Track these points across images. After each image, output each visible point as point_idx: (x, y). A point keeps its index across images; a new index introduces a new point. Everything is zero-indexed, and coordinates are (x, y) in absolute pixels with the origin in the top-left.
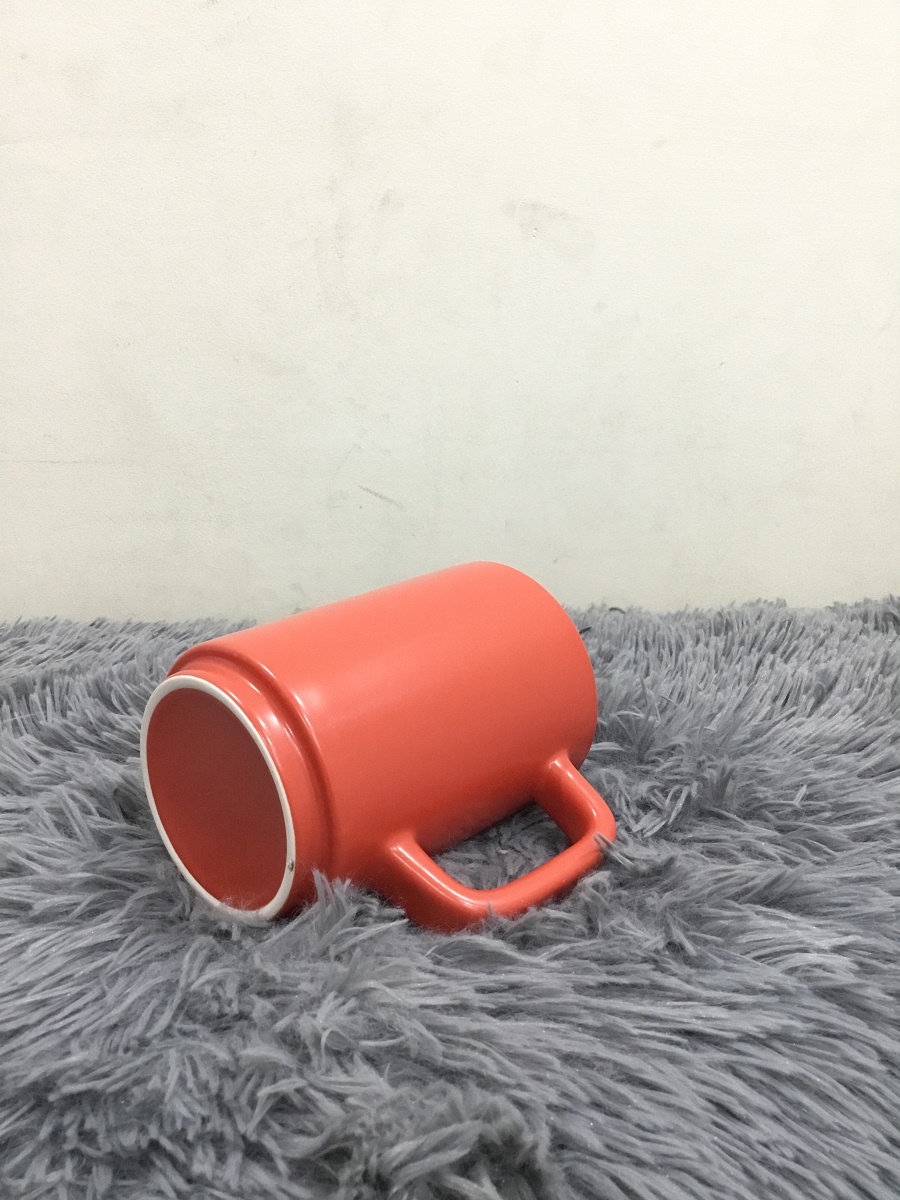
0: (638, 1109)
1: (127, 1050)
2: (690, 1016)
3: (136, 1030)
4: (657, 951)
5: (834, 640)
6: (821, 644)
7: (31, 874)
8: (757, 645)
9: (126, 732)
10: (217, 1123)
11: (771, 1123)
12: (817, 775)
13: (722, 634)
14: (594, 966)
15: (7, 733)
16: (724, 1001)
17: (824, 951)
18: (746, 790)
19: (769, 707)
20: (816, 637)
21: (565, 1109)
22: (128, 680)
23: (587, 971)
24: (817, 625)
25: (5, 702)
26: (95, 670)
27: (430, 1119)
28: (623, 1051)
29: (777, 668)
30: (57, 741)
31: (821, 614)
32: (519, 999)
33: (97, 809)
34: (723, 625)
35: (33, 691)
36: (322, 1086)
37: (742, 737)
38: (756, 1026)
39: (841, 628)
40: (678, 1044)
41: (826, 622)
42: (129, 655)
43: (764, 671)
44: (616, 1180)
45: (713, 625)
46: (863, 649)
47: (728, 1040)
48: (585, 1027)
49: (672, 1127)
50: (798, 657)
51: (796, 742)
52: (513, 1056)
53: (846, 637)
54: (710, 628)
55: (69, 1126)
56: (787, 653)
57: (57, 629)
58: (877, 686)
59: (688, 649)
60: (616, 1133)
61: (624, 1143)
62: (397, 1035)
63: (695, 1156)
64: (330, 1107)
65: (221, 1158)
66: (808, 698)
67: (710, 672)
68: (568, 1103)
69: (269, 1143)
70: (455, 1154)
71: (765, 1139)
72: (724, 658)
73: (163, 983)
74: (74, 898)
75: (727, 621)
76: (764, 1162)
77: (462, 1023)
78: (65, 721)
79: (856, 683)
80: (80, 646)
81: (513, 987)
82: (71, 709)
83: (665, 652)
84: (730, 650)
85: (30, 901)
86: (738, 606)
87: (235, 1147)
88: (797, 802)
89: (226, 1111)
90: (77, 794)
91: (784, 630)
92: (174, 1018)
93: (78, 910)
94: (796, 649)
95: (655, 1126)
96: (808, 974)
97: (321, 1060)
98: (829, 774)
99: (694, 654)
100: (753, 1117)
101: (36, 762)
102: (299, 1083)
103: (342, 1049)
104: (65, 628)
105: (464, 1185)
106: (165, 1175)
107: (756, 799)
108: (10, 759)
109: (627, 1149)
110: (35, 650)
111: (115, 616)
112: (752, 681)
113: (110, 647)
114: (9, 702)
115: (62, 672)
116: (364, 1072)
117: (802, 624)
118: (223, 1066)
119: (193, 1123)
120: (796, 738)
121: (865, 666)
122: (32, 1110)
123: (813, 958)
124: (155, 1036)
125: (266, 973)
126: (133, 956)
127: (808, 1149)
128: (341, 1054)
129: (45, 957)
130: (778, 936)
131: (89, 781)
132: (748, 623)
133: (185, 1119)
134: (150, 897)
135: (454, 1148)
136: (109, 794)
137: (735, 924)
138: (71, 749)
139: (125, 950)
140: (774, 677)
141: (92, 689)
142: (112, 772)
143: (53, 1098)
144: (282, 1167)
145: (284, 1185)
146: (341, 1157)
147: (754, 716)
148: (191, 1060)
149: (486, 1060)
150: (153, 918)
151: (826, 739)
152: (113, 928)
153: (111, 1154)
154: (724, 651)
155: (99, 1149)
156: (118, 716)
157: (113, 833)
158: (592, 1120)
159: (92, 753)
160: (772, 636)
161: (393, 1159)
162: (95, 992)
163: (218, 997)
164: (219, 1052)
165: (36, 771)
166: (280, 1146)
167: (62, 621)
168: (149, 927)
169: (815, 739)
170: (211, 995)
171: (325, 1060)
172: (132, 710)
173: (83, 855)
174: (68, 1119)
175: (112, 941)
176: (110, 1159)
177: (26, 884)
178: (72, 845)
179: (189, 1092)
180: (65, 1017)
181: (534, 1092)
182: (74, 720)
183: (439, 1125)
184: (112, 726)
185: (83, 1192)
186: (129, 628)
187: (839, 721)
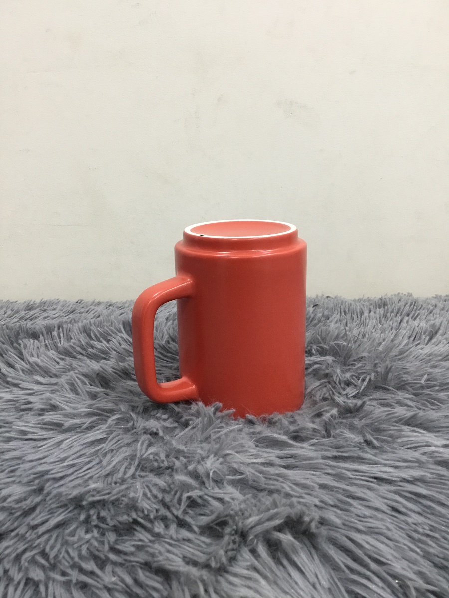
0: (355, 508)
1: (116, 483)
2: (377, 471)
3: (119, 475)
4: (360, 443)
5: (437, 311)
6: (430, 313)
7: (63, 410)
8: (400, 313)
9: (100, 349)
10: (163, 512)
11: (417, 515)
12: (431, 370)
13: (382, 308)
14: (330, 448)
15: (43, 349)
16: (392, 465)
17: (438, 446)
18: (398, 377)
19: (407, 341)
20: (428, 309)
21: (322, 508)
22: (98, 326)
23: (328, 451)
24: (428, 304)
25: (41, 336)
26: (82, 322)
27: (263, 507)
28: (347, 485)
29: (410, 323)
30: (67, 353)
31: (430, 299)
32: (296, 462)
33: (89, 383)
34: (382, 304)
35: (54, 331)
36: (212, 495)
37: (394, 354)
38: (408, 475)
39: (440, 305)
40: (372, 482)
41: (433, 302)
42: (97, 315)
43: (404, 325)
44: (347, 537)
45: (377, 304)
47: (395, 481)
48: (328, 474)
49: (372, 516)
50: (420, 318)
51: (420, 357)
52: (297, 485)
53: (443, 309)
54: (376, 306)
55: (94, 515)
56: (414, 317)
57: (61, 304)
59: (366, 314)
60: (346, 518)
61: (351, 522)
62: (242, 474)
64: (216, 504)
65: (167, 527)
66: (425, 337)
67: (377, 325)
68: (323, 505)
69: (188, 519)
70: (278, 522)
71: (415, 522)
72: (383, 319)
73: (129, 456)
74: (83, 420)
76: (415, 531)
77: (272, 470)
78: (70, 344)
79: (447, 330)
80: (72, 312)
81: (293, 457)
82: (71, 339)
83: (355, 316)
84: (386, 315)
85: (62, 422)
86: (389, 295)
87: (173, 522)
88: (422, 382)
89: (168, 507)
90: (79, 376)
91: (412, 306)
92: (136, 470)
93: (85, 426)
94: (418, 315)
95: (365, 515)
96: (432, 455)
97: (210, 484)
98: (437, 370)
99: (369, 317)
100: (409, 513)
101: (58, 363)
102: (199, 493)
103: (218, 479)
104: (65, 303)
105: (281, 536)
106: (141, 533)
107: (402, 381)
108: (46, 361)
109: (352, 525)
110: (51, 313)
111: (88, 298)
112: (397, 329)
113: (87, 312)
114: (43, 336)
115: (66, 322)
116: (230, 489)
117: (421, 303)
118: (163, 488)
119: (152, 511)
120: (420, 355)
122: (75, 509)
123: (433, 449)
124: (129, 478)
125: (179, 449)
126: (114, 444)
127: (435, 525)
128: (218, 482)
129: (72, 446)
130: (417, 439)
131: (85, 370)
132: (394, 303)
133: (148, 510)
134: (118, 419)
135: (277, 519)
136: (94, 376)
137: (396, 433)
138: (75, 357)
139: (109, 442)
140: (408, 327)
141: (82, 330)
142: (95, 366)
143: (84, 503)
144: (196, 529)
145: (197, 536)
146: (223, 524)
147: (400, 344)
148: (147, 486)
149: (285, 485)
150: (120, 428)
151: (435, 355)
152: (102, 432)
153: (114, 526)
154: (383, 315)
155: (108, 525)
156: (95, 342)
157: (97, 393)
158: (335, 512)
159: (86, 358)
160: (407, 308)
161: (249, 524)
162: (97, 461)
163: (156, 461)
164: (161, 482)
165: (58, 367)
166: (194, 520)
167: (62, 301)
168: (119, 432)
169: (430, 355)
170: (153, 459)
171: (212, 483)
172: (101, 339)
173: (85, 402)
174: (92, 512)
175: (102, 439)
176: (113, 528)
177: (60, 414)
178: (79, 398)
179: (149, 499)
180: (85, 471)
181: (308, 499)
182: (74, 344)
183: (269, 510)
184: (92, 347)
185: (102, 543)
186: (95, 304)
187: (441, 347)
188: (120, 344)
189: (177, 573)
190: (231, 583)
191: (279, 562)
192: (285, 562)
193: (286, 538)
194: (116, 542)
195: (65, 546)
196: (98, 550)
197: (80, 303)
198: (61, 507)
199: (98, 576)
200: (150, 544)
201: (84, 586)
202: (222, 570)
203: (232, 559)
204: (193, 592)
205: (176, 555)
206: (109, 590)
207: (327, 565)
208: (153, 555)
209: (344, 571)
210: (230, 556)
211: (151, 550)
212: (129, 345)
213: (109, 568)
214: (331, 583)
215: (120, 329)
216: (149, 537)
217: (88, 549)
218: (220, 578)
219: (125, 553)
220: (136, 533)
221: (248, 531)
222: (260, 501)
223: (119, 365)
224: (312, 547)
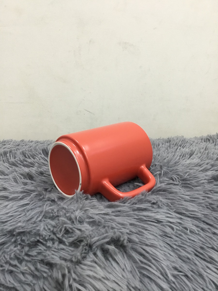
0: (146, 234)
1: (31, 224)
3: (34, 220)
5: (194, 144)
6: (191, 145)
7: (9, 190)
8: (177, 145)
9: (30, 162)
10: (53, 236)
13: (169, 143)
15: (2, 162)
19: (179, 158)
20: (190, 143)
21: (130, 234)
22: (30, 151)
24: (190, 141)
25: (1, 156)
26: (22, 149)
27: (101, 233)
29: (181, 149)
30: (13, 164)
31: (192, 138)
32: (121, 214)
33: (23, 178)
34: (169, 141)
35: (8, 154)
36: (76, 227)
37: (172, 163)
39: (196, 141)
40: (156, 223)
41: (193, 140)
42: (30, 147)
43: (178, 150)
44: (142, 248)
45: (166, 141)
46: (201, 145)
48: (135, 218)
50: (186, 148)
51: (185, 165)
52: (119, 223)
53: (197, 143)
54: (166, 142)
55: (19, 239)
56: (183, 147)
57: (13, 142)
58: (204, 153)
59: (161, 145)
60: (141, 239)
61: (144, 241)
62: (93, 218)
63: (158, 245)
64: (78, 232)
65: (53, 243)
66: (188, 156)
67: (165, 150)
69: (64, 239)
70: (107, 240)
72: (169, 148)
73: (39, 211)
74: (19, 195)
75: (170, 140)
76: (175, 244)
77: (107, 217)
78: (15, 160)
79: (199, 152)
80: (18, 145)
81: (119, 211)
82: (16, 157)
83: (155, 146)
84: (170, 146)
85: (8, 196)
86: (173, 137)
87: (57, 240)
89: (54, 234)
90: (19, 175)
91: (183, 142)
92: (42, 218)
93: (19, 198)
94: (185, 146)
98: (192, 171)
99: (162, 147)
101: (9, 169)
104: (14, 141)
105: (109, 246)
106: (41, 247)
108: (2, 168)
110: (7, 146)
111: (27, 139)
112: (175, 152)
113: (25, 145)
114: (2, 156)
115: (14, 150)
116: (86, 225)
117: (187, 140)
118: (54, 225)
119: (47, 236)
120: (185, 164)
121: (201, 149)
122: (10, 236)
124: (38, 221)
125: (64, 207)
126: (33, 206)
128: (81, 222)
129: (12, 207)
131: (22, 172)
132: (174, 140)
133: (45, 235)
134: (36, 194)
135: (107, 239)
136: (26, 175)
138: (18, 166)
139: (31, 205)
140: (180, 151)
141: (21, 153)
142: (27, 170)
143: (14, 233)
144: (67, 244)
145: (67, 247)
146: (81, 241)
147: (176, 159)
148: (46, 225)
149: (113, 224)
150: (37, 199)
151: (192, 164)
152: (28, 201)
153: (28, 244)
154: (169, 146)
155: (25, 243)
156: (27, 159)
157: (27, 182)
158: (136, 236)
159: (22, 166)
160: (180, 143)
161: (93, 241)
162: (24, 214)
163: (52, 213)
164: (53, 223)
165: (9, 171)
166: (67, 240)
168: (36, 201)
169: (189, 164)
171: (77, 222)
172: (31, 157)
173: (20, 187)
174: (18, 238)
175: (28, 204)
176: (28, 245)
177: (8, 192)
178: (18, 185)
179: (46, 230)
180: (17, 219)
181: (124, 230)
182: (17, 160)
183: (103, 234)
184: (26, 161)
185: (22, 252)
186: (30, 142)
187: (195, 160)
188: (40, 160)
189: (56, 264)
190: (82, 269)
191: (107, 259)
192: (110, 259)
193: (111, 248)
194: (28, 251)
195: (4, 254)
196: (20, 255)
197: (22, 141)
198: (4, 235)
199: (18, 267)
200: (44, 251)
201: (11, 272)
202: (79, 262)
203: (84, 258)
204: (63, 273)
205: (56, 256)
206: (23, 274)
207: (131, 260)
208: (45, 256)
209: (138, 263)
210: (83, 256)
211: (44, 254)
212: (44, 160)
213: (24, 263)
214: (132, 268)
215: (41, 153)
216: (45, 248)
217: (14, 254)
218: (77, 266)
219: (32, 256)
220: (38, 246)
221: (93, 245)
222: (99, 230)
223: (38, 170)
224: (124, 252)
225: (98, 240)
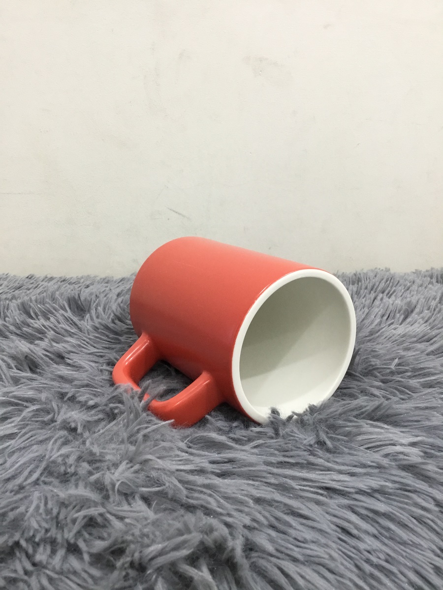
0: (295, 529)
2: (328, 479)
3: (19, 481)
5: (415, 287)
6: (408, 289)
8: (374, 290)
9: (36, 328)
10: (54, 532)
11: (372, 539)
12: (402, 353)
13: (356, 284)
14: (276, 452)
16: (348, 472)
17: (405, 445)
18: (366, 361)
19: (379, 320)
20: (405, 286)
21: (254, 528)
22: (40, 303)
23: (272, 455)
24: (406, 280)
26: (24, 298)
27: (172, 531)
28: (290, 498)
29: (384, 301)
31: (408, 274)
32: (234, 468)
33: (16, 366)
34: (356, 279)
36: (114, 512)
37: (363, 335)
38: (366, 486)
39: (418, 281)
40: (322, 495)
41: (411, 278)
42: (43, 292)
43: (377, 302)
44: (280, 569)
45: (351, 280)
46: (430, 291)
47: (349, 493)
48: (269, 484)
49: (315, 540)
50: (395, 296)
51: (393, 338)
52: (227, 498)
53: (421, 286)
54: (350, 281)
56: (390, 294)
57: (9, 279)
58: (437, 310)
60: (282, 543)
61: (287, 548)
62: (161, 485)
63: (327, 556)
64: (117, 524)
65: (54, 552)
66: (400, 316)
68: (256, 525)
69: (82, 545)
70: (185, 552)
71: (369, 548)
72: (356, 296)
73: (37, 456)
75: (359, 278)
76: (368, 561)
77: (200, 480)
78: (5, 323)
79: (426, 308)
80: (20, 288)
81: (230, 461)
82: (8, 317)
84: (359, 292)
86: (365, 271)
87: (62, 546)
88: (393, 367)
89: (59, 525)
91: (388, 282)
92: (41, 474)
94: (394, 292)
95: (305, 539)
96: (395, 457)
97: (115, 497)
98: (410, 353)
100: (362, 536)
102: (101, 510)
103: (128, 492)
104: (13, 279)
105: (190, 571)
106: (20, 561)
107: (370, 365)
109: (289, 552)
111: (40, 273)
112: (370, 307)
113: (34, 288)
115: (7, 299)
116: (139, 505)
117: (398, 279)
118: (62, 501)
119: (40, 532)
120: (393, 335)
121: (431, 299)
123: (398, 448)
124: (29, 484)
125: (92, 450)
126: (24, 441)
127: (392, 554)
128: (127, 495)
130: (379, 437)
131: (13, 351)
132: (369, 278)
133: (35, 530)
134: (37, 410)
135: (184, 549)
136: (22, 358)
137: (354, 430)
138: (6, 337)
139: (19, 439)
140: (382, 305)
141: (20, 306)
142: (24, 346)
144: (86, 557)
145: (85, 567)
146: (119, 552)
147: (372, 323)
148: (45, 499)
149: (210, 499)
150: (37, 421)
151: (409, 336)
154: (357, 292)
156: (32, 320)
157: (22, 378)
158: (269, 535)
159: (16, 337)
160: (382, 285)
161: (149, 554)
163: (64, 464)
166: (87, 546)
167: (12, 275)
168: (34, 426)
169: (404, 336)
170: (61, 463)
171: (117, 498)
172: (40, 316)
173: (4, 389)
175: (12, 434)
179: (40, 515)
181: (236, 518)
182: (9, 322)
183: (177, 535)
184: (29, 326)
186: (46, 279)
187: (417, 327)
188: (59, 322)
193: (201, 575)
197: (30, 278)
200: (23, 577)
212: (71, 323)
215: (64, 306)
216: (28, 566)
220: (14, 559)
221: (147, 563)
223: (52, 346)
224: (234, 582)
225: (161, 553)
